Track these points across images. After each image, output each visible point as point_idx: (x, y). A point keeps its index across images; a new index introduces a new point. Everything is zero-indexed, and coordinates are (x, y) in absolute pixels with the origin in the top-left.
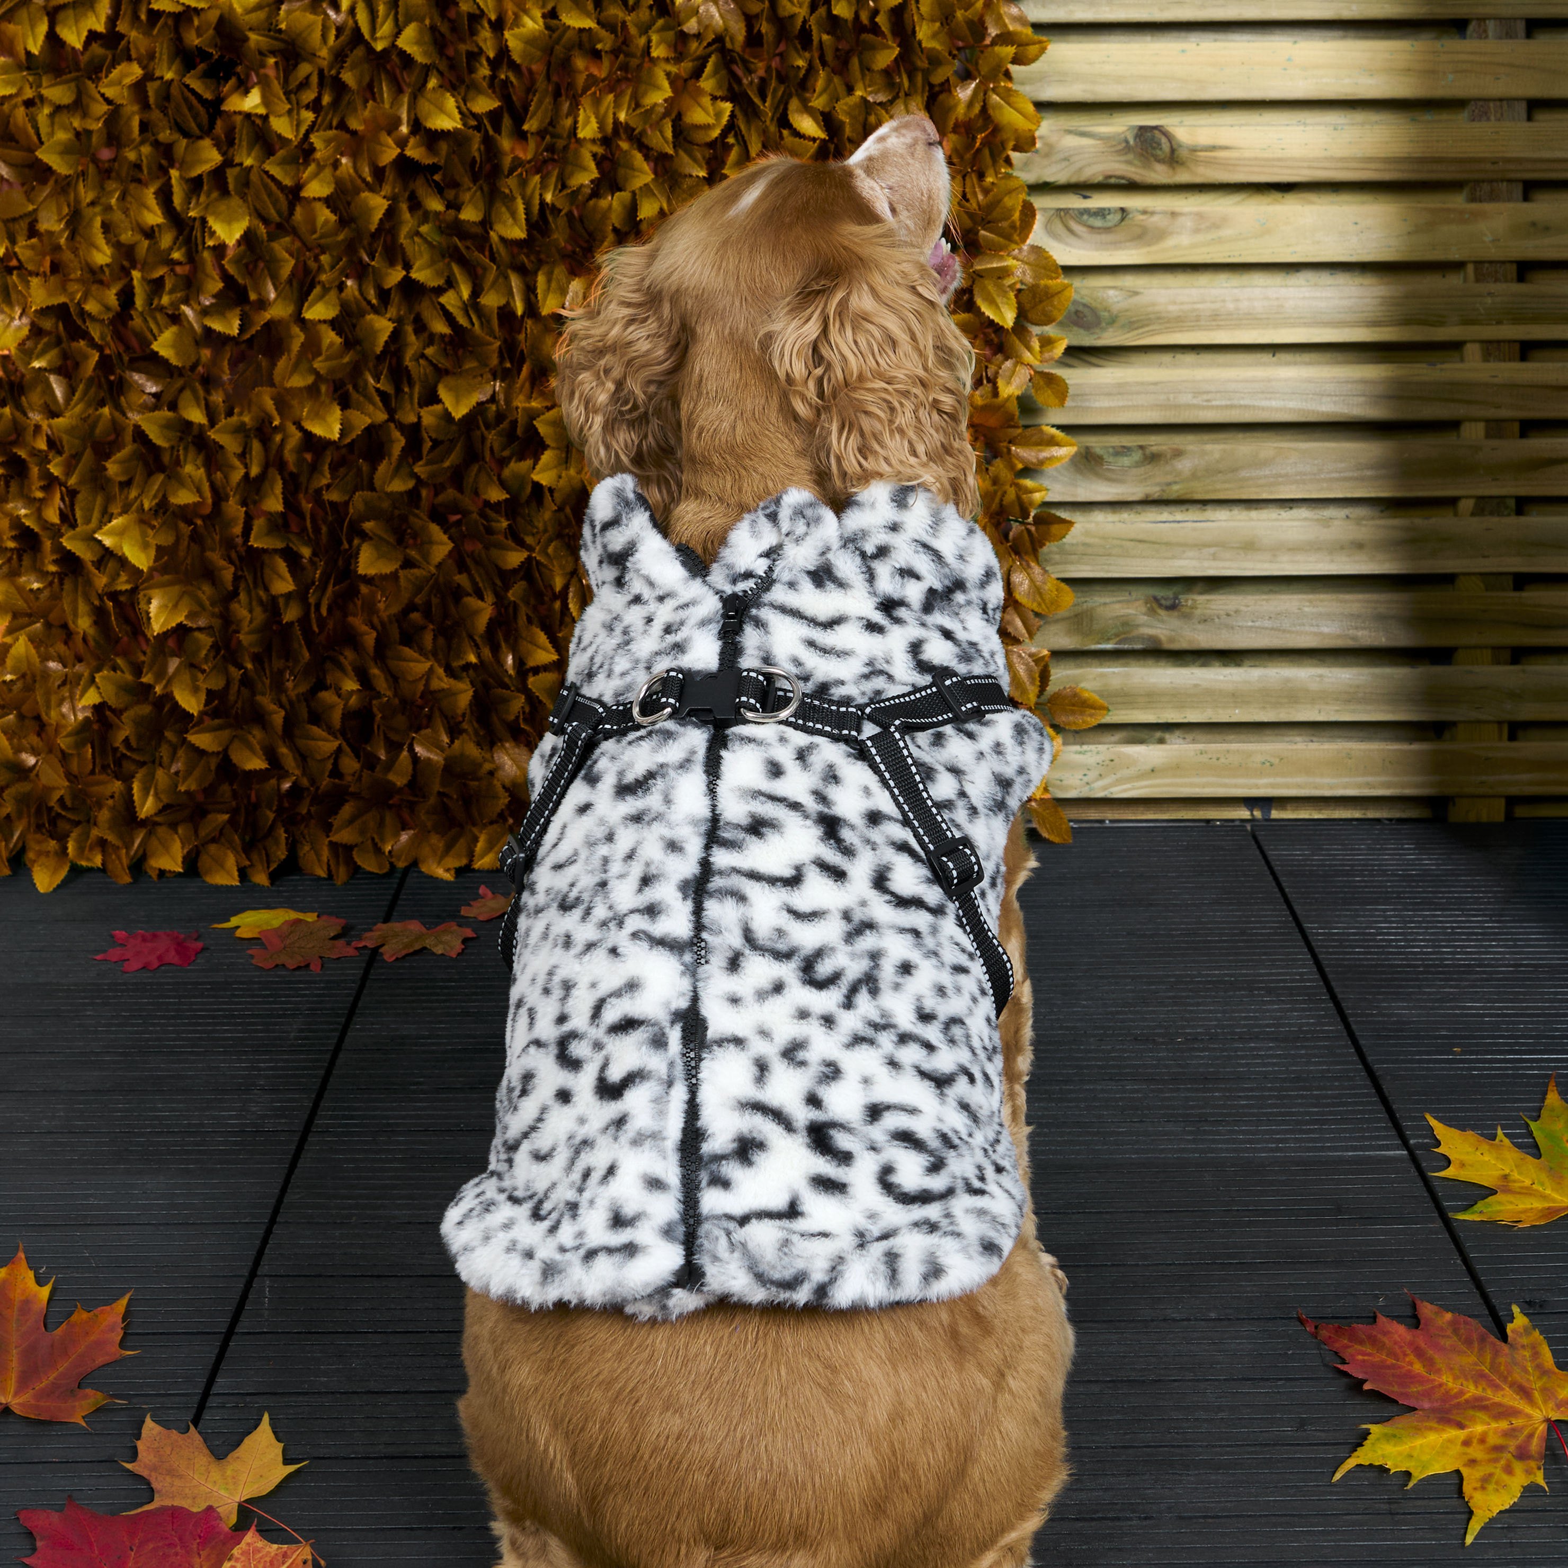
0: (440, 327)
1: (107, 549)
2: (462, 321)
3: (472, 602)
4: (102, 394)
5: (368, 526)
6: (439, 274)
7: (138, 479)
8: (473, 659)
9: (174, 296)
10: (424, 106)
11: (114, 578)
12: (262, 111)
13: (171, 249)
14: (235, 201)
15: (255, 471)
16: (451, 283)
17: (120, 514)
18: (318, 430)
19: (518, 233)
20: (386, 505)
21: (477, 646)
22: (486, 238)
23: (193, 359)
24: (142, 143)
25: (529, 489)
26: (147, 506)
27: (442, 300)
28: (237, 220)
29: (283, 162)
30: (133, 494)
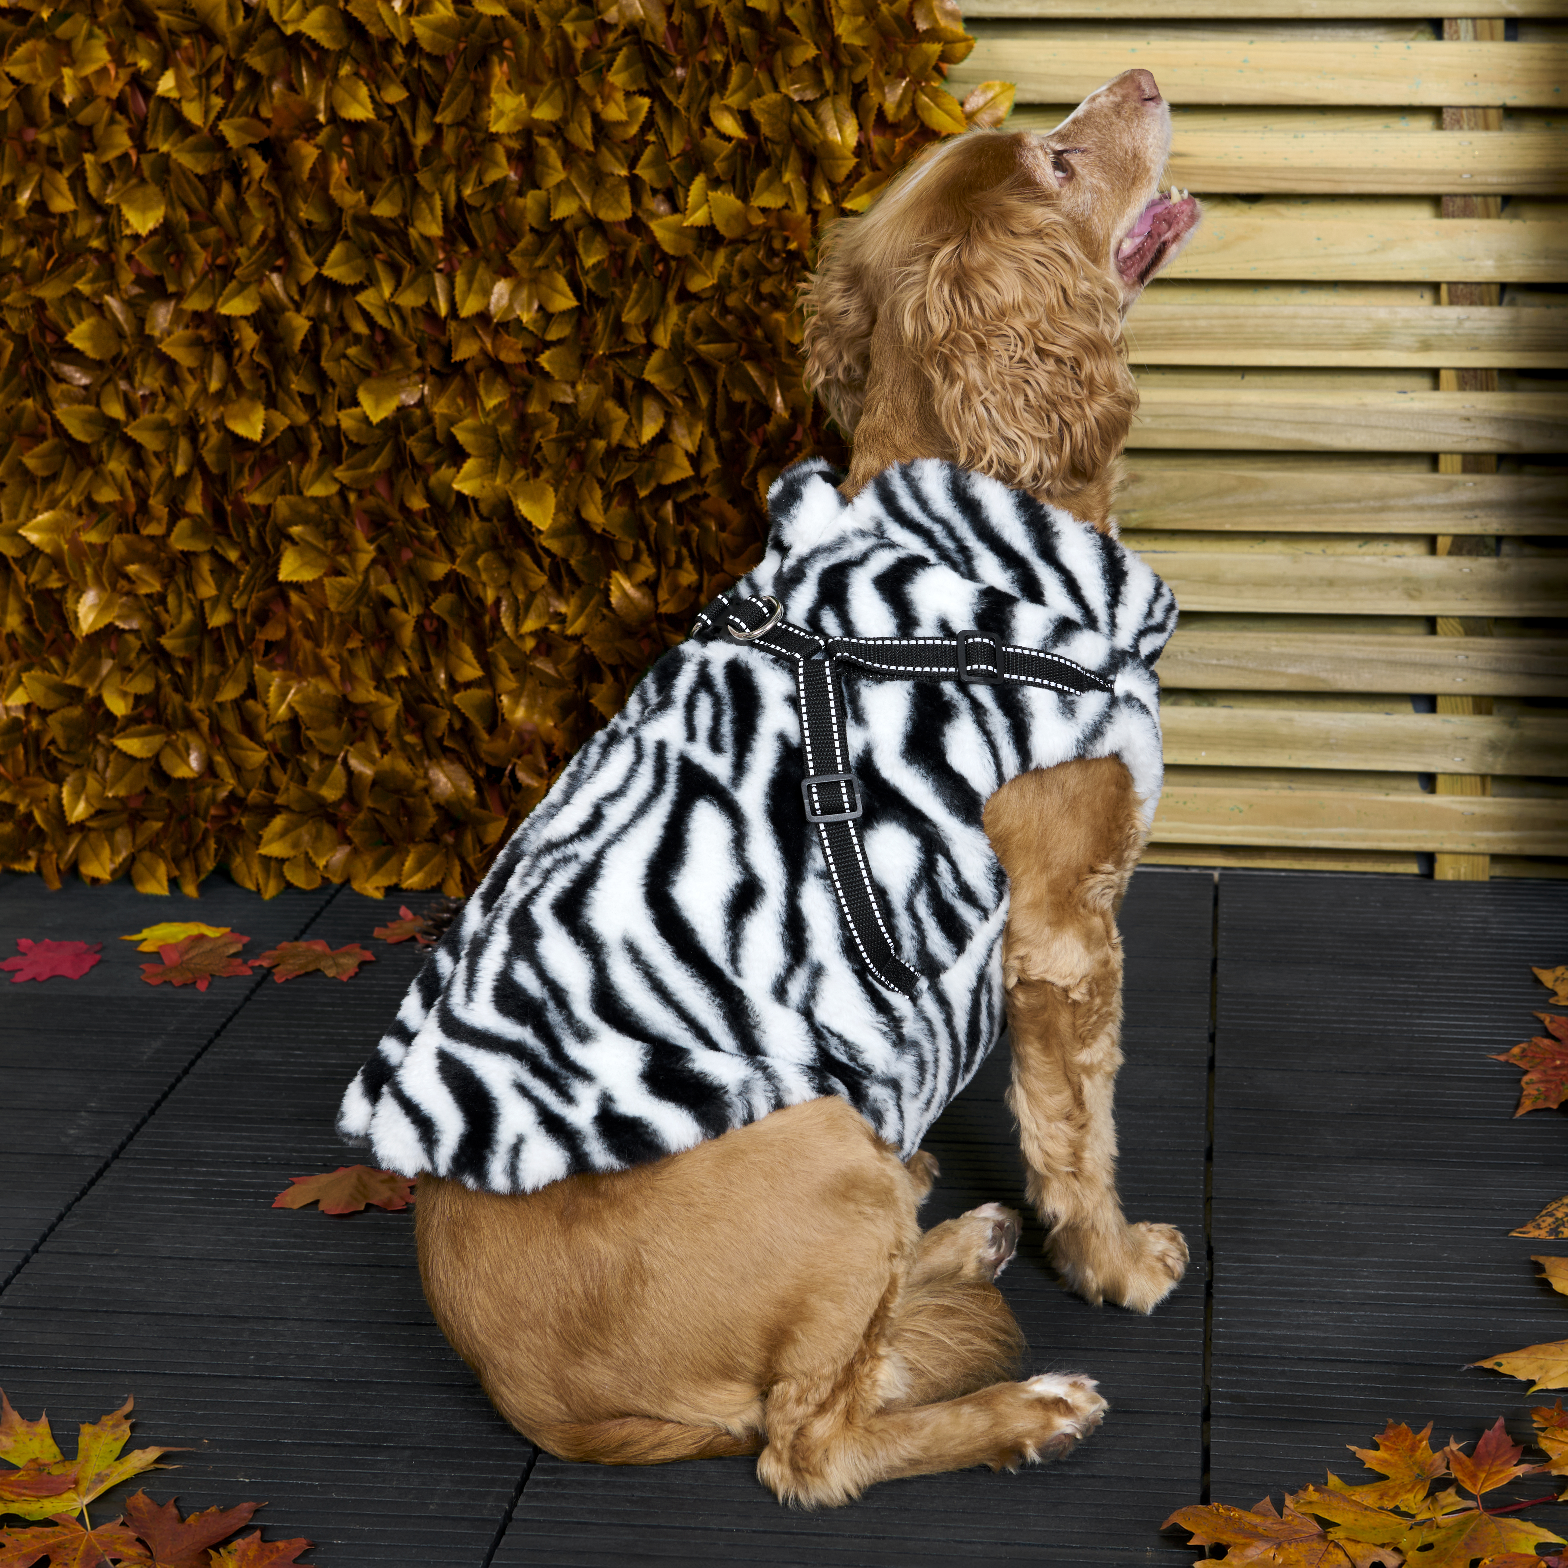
0: (360, 327)
1: (33, 546)
2: (381, 320)
3: (398, 613)
4: (27, 385)
5: (296, 530)
6: (356, 271)
7: (65, 473)
8: (403, 671)
9: (96, 286)
10: (340, 94)
11: (45, 576)
12: (174, 94)
13: (88, 236)
14: (152, 189)
15: (180, 469)
16: (370, 281)
17: (46, 509)
18: (241, 429)
19: (435, 230)
20: (312, 509)
21: (406, 657)
22: (406, 235)
23: (114, 352)
24: (57, 124)
25: (453, 499)
26: (74, 502)
27: (361, 298)
28: (151, 208)
29: (195, 150)
30: (60, 489)
